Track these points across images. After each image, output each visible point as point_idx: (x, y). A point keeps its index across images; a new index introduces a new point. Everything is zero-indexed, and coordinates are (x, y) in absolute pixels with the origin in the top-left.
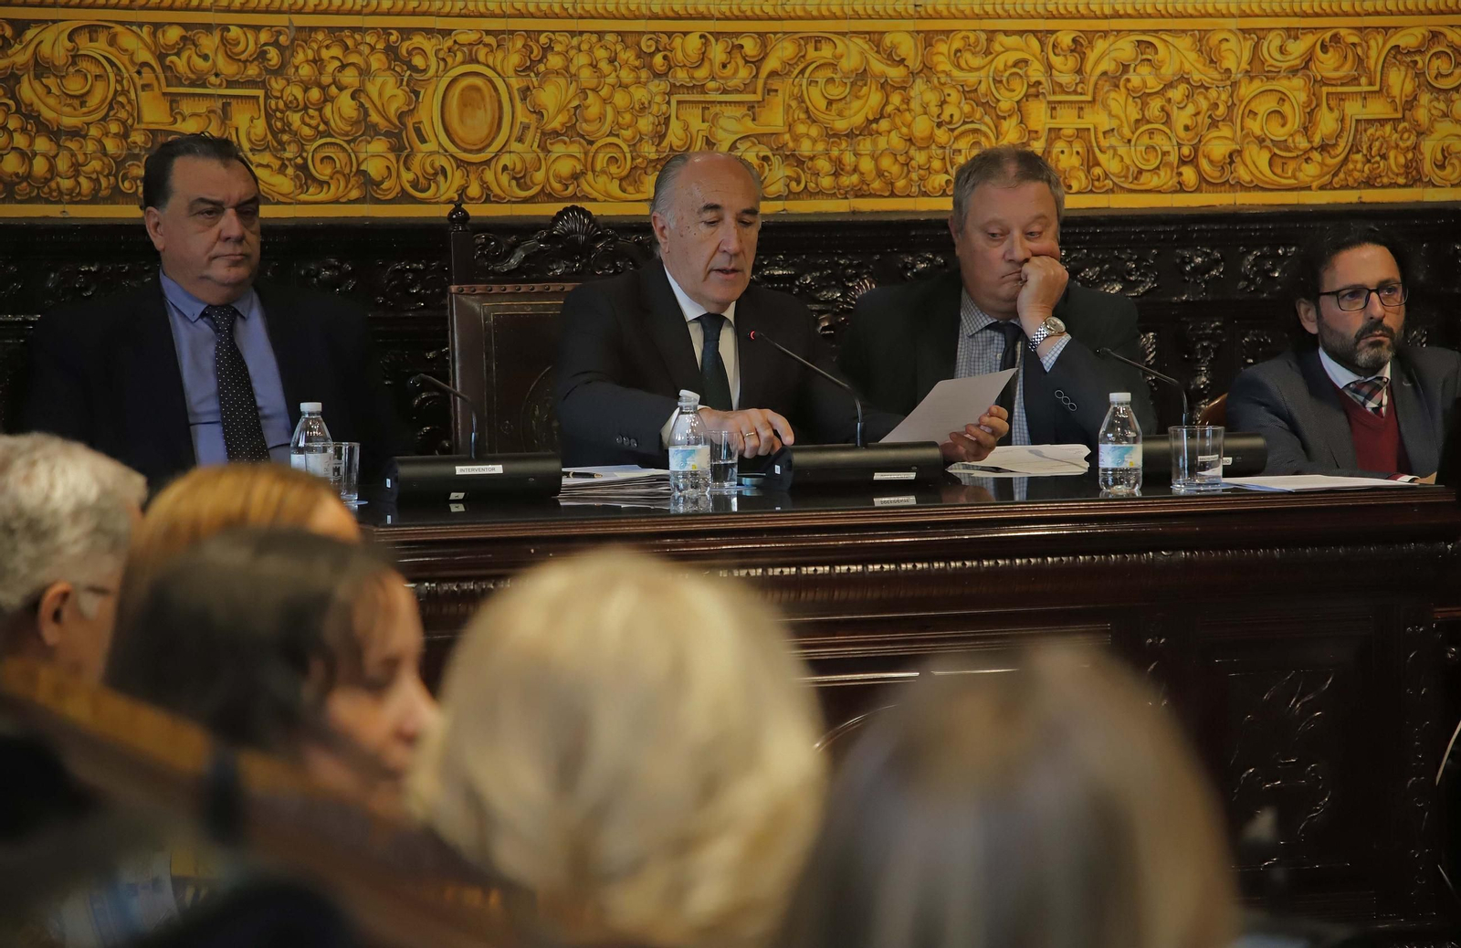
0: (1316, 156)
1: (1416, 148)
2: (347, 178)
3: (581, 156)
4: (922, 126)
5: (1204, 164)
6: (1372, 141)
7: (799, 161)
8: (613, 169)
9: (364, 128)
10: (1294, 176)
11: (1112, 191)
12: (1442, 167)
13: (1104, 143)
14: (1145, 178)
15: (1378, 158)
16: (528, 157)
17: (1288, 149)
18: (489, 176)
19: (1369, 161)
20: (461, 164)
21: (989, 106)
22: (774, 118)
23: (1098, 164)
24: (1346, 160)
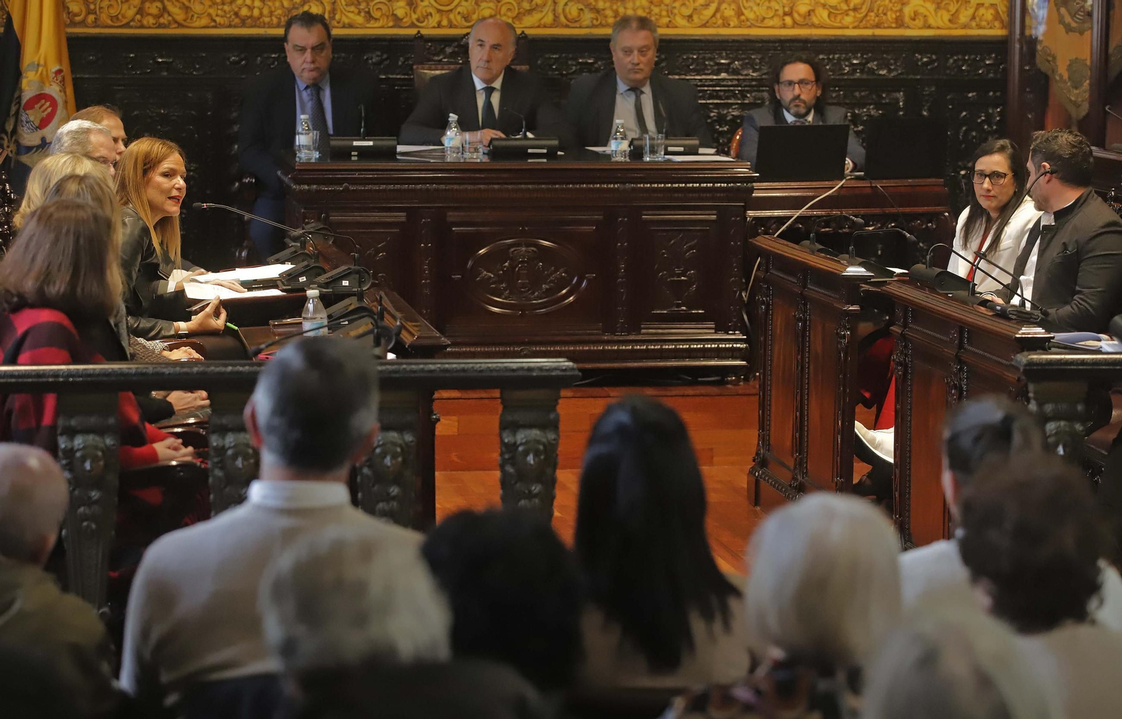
0: (851, 13)
1: (901, 11)
2: (388, 17)
3: (494, 8)
5: (796, 15)
6: (879, 7)
7: (598, 11)
8: (509, 14)
10: (840, 22)
11: (750, 27)
12: (914, 20)
13: (746, 5)
14: (766, 21)
15: (882, 15)
16: (470, 8)
17: (837, 10)
18: (452, 16)
19: (877, 16)
20: (439, 11)
23: (743, 14)
24: (866, 15)
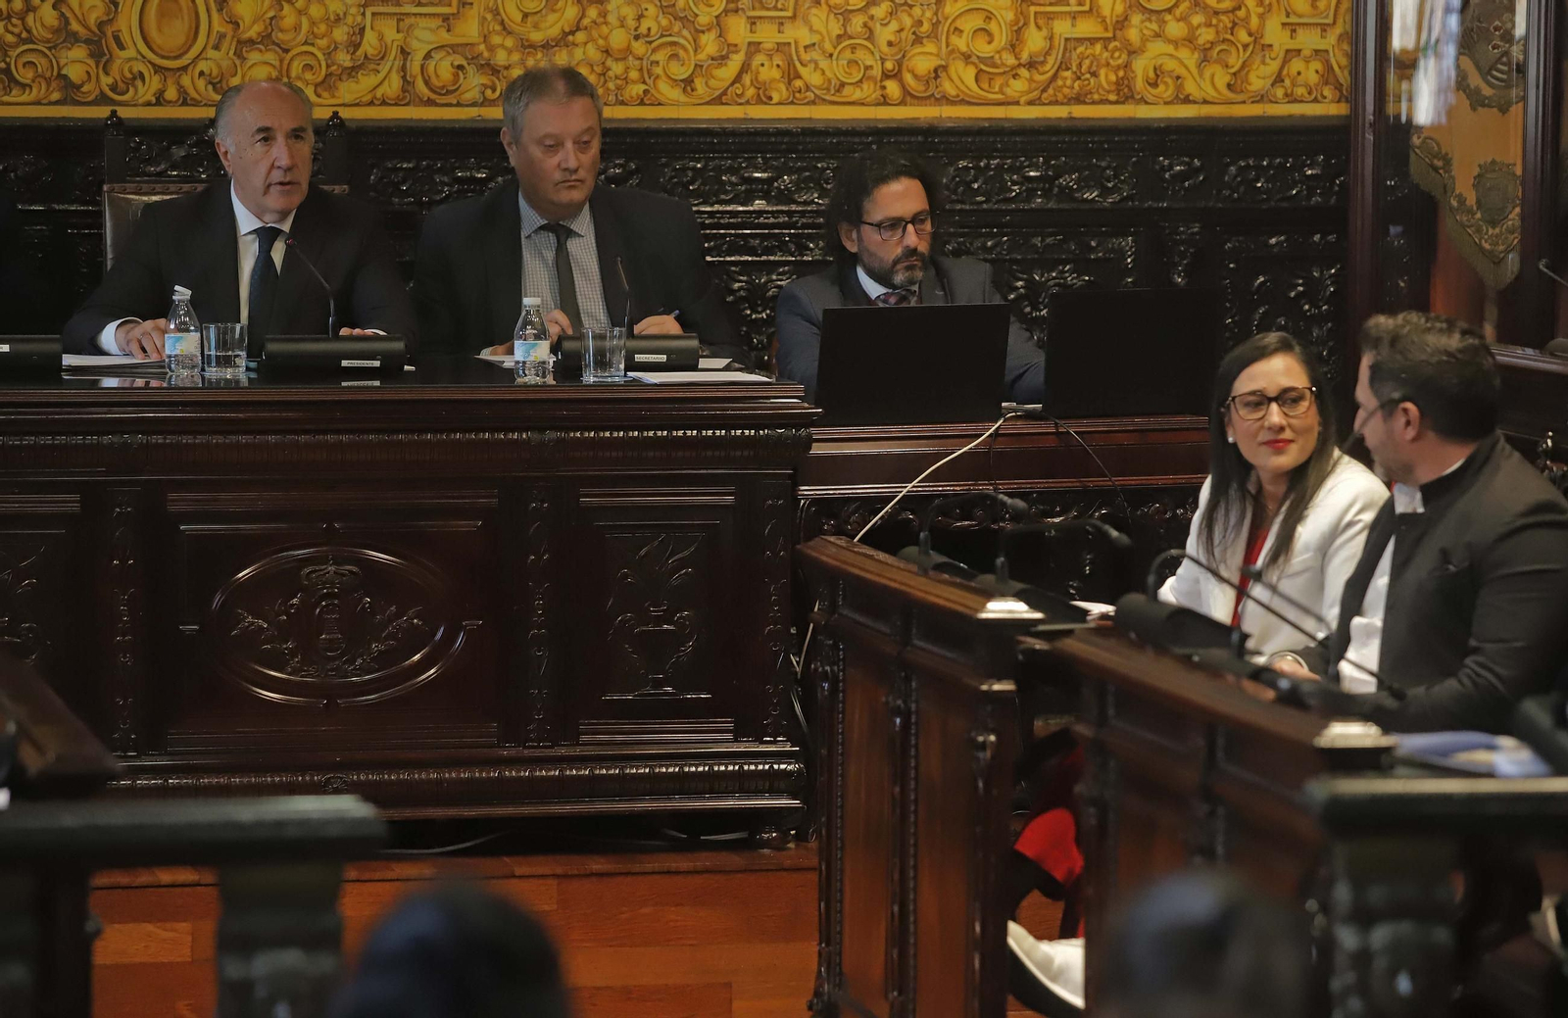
0: (1024, 72)
1: (1127, 66)
2: (48, 81)
3: (277, 63)
4: (618, 39)
5: (908, 78)
6: (1082, 59)
7: (494, 70)
8: (308, 76)
9: (65, 35)
10: (1001, 92)
11: (813, 103)
12: (1155, 85)
13: (805, 57)
14: (847, 90)
15: (1088, 76)
16: (225, 64)
17: (995, 66)
18: (186, 81)
19: (1079, 78)
20: (158, 69)
21: (687, 20)
22: (470, 29)
23: (799, 77)
24: (1055, 77)
